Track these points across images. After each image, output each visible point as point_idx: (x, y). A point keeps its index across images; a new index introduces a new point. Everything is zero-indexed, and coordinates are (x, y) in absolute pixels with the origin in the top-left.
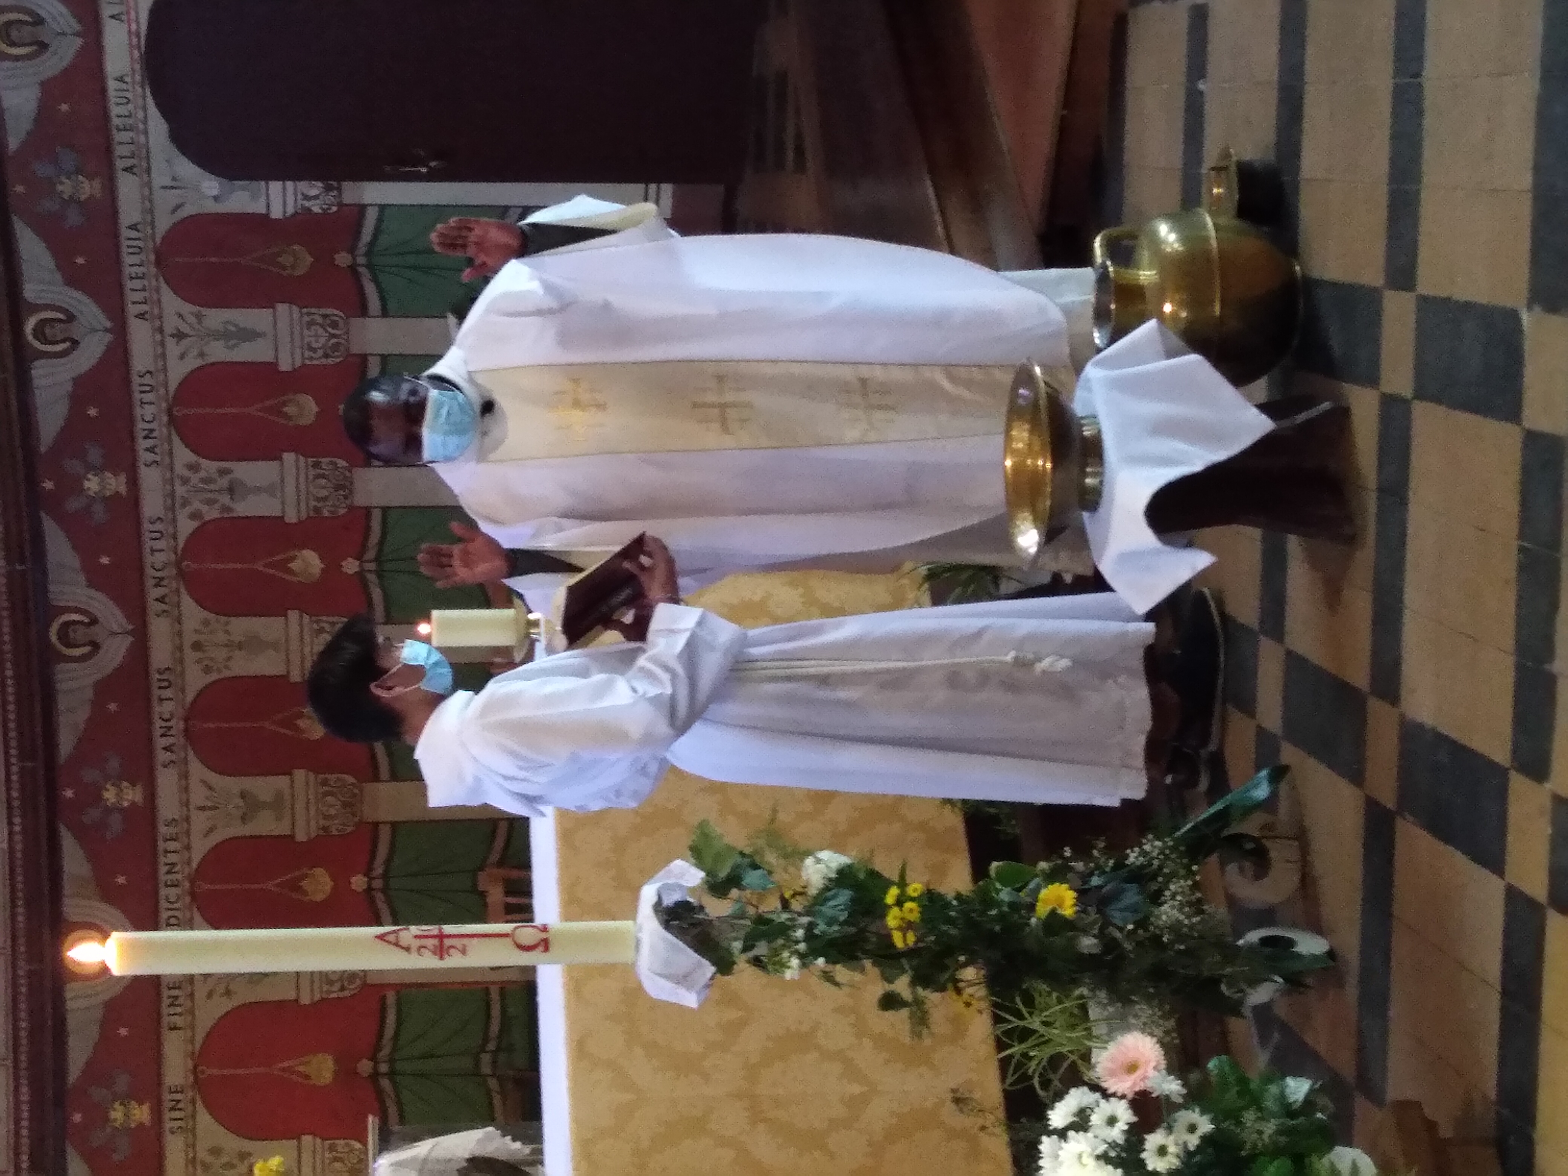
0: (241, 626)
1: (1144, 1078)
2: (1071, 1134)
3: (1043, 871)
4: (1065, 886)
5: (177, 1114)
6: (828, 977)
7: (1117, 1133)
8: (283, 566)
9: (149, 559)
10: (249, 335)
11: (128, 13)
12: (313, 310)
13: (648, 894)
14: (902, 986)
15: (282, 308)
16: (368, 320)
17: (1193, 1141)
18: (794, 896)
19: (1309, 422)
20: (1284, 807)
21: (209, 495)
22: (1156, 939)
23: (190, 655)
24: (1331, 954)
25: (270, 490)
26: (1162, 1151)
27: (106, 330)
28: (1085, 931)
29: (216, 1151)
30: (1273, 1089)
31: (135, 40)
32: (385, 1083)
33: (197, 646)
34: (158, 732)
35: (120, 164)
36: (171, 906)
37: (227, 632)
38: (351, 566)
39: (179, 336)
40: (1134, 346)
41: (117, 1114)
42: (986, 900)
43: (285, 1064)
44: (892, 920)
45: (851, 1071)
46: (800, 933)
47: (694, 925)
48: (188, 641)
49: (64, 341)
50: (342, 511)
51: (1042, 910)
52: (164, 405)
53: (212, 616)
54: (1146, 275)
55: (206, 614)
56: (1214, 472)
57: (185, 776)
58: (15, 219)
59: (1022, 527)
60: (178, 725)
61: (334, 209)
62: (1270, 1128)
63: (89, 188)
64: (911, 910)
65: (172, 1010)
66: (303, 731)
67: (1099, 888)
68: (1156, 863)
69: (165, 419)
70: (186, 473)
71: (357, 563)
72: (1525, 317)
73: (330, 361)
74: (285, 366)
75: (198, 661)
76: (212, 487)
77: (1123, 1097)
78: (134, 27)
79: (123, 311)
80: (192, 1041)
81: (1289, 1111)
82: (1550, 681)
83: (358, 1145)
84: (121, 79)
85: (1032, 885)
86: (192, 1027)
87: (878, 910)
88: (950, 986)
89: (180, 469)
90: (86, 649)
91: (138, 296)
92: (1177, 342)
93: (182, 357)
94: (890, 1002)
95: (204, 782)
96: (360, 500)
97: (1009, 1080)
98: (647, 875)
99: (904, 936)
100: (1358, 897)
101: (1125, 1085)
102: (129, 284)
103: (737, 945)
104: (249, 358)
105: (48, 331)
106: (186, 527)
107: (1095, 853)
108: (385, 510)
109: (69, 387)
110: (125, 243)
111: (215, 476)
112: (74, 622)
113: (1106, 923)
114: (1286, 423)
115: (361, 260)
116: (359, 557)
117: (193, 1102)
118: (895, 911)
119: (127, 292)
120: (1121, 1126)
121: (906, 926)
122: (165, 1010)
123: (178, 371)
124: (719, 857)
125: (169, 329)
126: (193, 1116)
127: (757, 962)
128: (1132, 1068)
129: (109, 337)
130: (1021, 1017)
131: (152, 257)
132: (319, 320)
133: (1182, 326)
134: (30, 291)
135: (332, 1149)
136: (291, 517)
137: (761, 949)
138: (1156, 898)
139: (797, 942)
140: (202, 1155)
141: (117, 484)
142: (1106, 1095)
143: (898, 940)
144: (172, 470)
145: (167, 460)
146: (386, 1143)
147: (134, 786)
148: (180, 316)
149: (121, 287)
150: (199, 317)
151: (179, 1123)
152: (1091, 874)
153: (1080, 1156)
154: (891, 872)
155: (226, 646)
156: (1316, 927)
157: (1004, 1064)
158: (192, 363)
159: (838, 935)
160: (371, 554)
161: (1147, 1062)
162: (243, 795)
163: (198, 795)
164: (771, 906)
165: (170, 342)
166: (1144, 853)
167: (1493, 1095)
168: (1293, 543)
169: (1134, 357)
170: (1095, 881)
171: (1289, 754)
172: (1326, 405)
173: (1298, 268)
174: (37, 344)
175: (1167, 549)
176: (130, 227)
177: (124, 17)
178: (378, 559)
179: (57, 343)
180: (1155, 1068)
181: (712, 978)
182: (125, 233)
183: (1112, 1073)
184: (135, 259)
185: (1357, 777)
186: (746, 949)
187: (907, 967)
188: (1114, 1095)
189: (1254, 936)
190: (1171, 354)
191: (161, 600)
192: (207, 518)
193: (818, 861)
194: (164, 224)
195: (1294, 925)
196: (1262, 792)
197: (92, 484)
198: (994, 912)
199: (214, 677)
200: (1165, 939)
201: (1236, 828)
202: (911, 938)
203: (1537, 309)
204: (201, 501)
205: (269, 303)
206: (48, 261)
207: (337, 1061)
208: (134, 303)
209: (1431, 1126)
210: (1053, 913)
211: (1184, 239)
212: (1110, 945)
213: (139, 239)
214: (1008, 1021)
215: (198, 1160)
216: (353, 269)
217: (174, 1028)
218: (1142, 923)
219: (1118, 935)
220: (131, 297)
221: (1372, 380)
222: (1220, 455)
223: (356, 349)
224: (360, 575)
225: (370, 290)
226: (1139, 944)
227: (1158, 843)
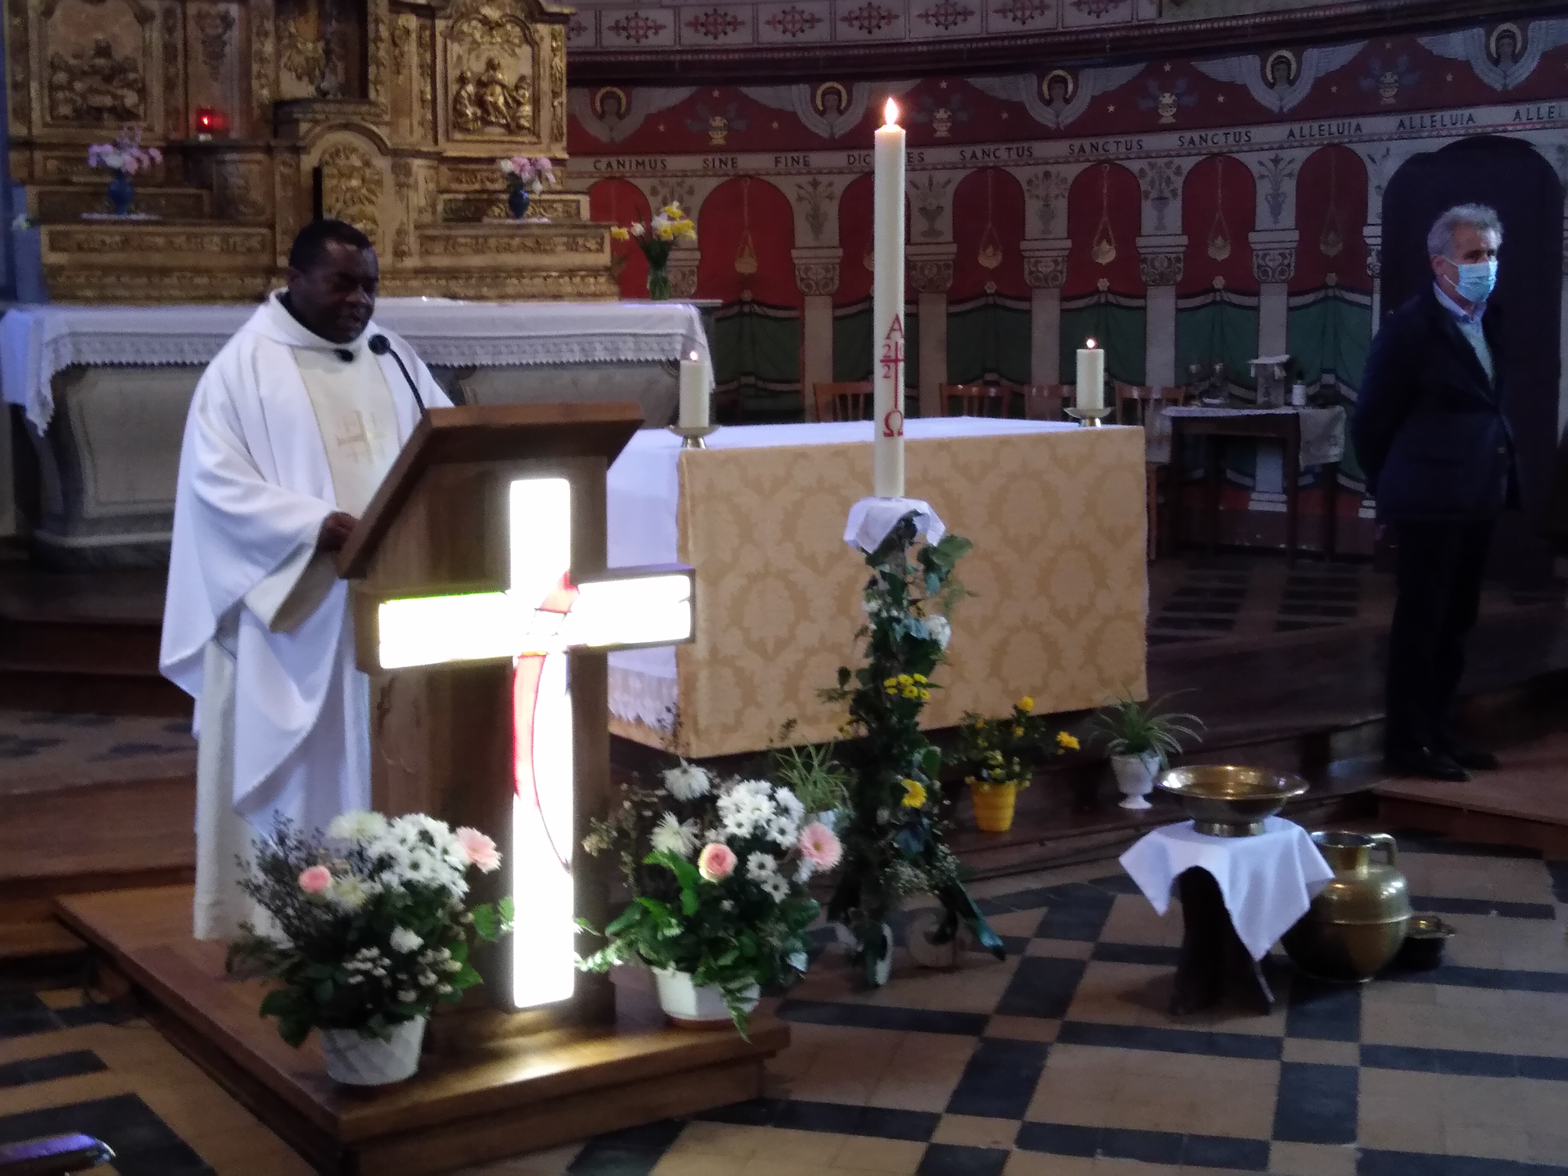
0: (1061, 206)
1: (811, 855)
2: (774, 803)
3: (933, 785)
4: (924, 800)
5: (717, 163)
6: (863, 631)
7: (774, 835)
8: (1105, 236)
9: (1111, 140)
10: (1276, 211)
11: (1521, 124)
12: (1293, 258)
13: (923, 507)
14: (854, 684)
15: (1295, 235)
16: (1285, 297)
17: (768, 888)
18: (919, 609)
19: (1258, 985)
20: (979, 956)
21: (1157, 184)
22: (886, 863)
23: (1040, 170)
24: (877, 986)
25: (1161, 226)
26: (762, 866)
27: (1281, 108)
28: (893, 814)
29: (691, 192)
30: (799, 944)
31: (1500, 129)
32: (735, 310)
33: (1047, 175)
34: (986, 147)
35: (1406, 118)
36: (862, 158)
37: (1057, 196)
38: (1103, 284)
39: (1276, 161)
40: (1314, 861)
41: (718, 122)
42: (915, 745)
43: (750, 239)
44: (903, 678)
45: (782, 644)
46: (895, 613)
47: (900, 537)
48: (1048, 168)
49: (1274, 78)
50: (1143, 278)
51: (907, 783)
52: (1225, 150)
53: (1068, 186)
54: (1364, 871)
55: (1070, 181)
56: (1225, 915)
57: (954, 167)
58: (1366, 42)
59: (1182, 777)
60: (991, 162)
61: (1370, 273)
62: (775, 941)
63: (1388, 95)
64: (911, 692)
65: (790, 161)
66: (984, 250)
67: (921, 824)
68: (938, 864)
69: (1216, 151)
70: (1174, 166)
71: (1106, 289)
72: (1352, 1146)
73: (1255, 269)
74: (1253, 237)
75: (1036, 176)
76: (1163, 185)
77: (799, 840)
78: (1510, 128)
79: (1295, 120)
80: (768, 174)
81: (785, 955)
82: (1089, 1152)
83: (693, 291)
84: (1471, 119)
85: (924, 777)
86: (779, 174)
87: (909, 668)
88: (854, 717)
89: (1177, 161)
90: (1047, 97)
91: (1306, 131)
92: (1317, 891)
93: (1261, 163)
94: (844, 674)
95: (949, 182)
96: (1152, 291)
97: (779, 756)
98: (933, 505)
99: (893, 687)
100: (919, 1007)
101: (807, 842)
102: (1315, 125)
103: (887, 568)
104: (1259, 210)
105: (1282, 66)
106: (1135, 166)
107: (946, 822)
108: (1144, 309)
109: (1239, 82)
110: (1347, 121)
111: (1172, 187)
112: (1067, 88)
113: (899, 828)
114: (1258, 969)
115: (1330, 293)
116: (1110, 290)
117: (726, 175)
118: (911, 681)
119: (1311, 123)
120: (779, 838)
121: (899, 687)
122: (790, 155)
123: (1250, 160)
124: (946, 555)
125: (1282, 154)
126: (714, 176)
127: (873, 582)
128: (817, 847)
129: (1276, 110)
130: (821, 764)
131: (1336, 141)
132: (1286, 262)
133: (1327, 896)
134: (1312, 55)
135: (692, 273)
136: (1140, 242)
137: (883, 585)
138: (915, 864)
139: (888, 611)
140: (689, 182)
141: (1167, 116)
142: (799, 828)
143: (890, 682)
144: (1179, 156)
145: (1185, 152)
146: (705, 312)
147: (947, 131)
148: (1290, 162)
149: (1314, 119)
150: (1290, 175)
151: (711, 165)
152: (930, 818)
153: (758, 809)
154: (935, 677)
155: (1047, 196)
156: (894, 975)
157: (787, 751)
158: (1255, 169)
159: (891, 639)
160: (1111, 298)
161: (821, 858)
162: (940, 208)
163: (940, 177)
164: (914, 592)
165: (1272, 154)
166: (946, 855)
167: (794, 1097)
168: (1169, 970)
169: (1307, 860)
170: (925, 821)
171: (1013, 961)
172: (1271, 998)
173: (1366, 980)
174: (1271, 59)
175: (1170, 882)
176: (1358, 125)
177: (1517, 121)
178: (1108, 304)
179: (1273, 72)
180: (818, 863)
181: (863, 550)
182: (1354, 122)
183: (814, 833)
184: (1334, 129)
185: (1004, 1009)
186: (884, 575)
187: (866, 688)
188: (800, 834)
189: (887, 931)
190: (1309, 886)
191: (1082, 149)
192: (1141, 182)
193: (943, 626)
194: (1360, 150)
195: (894, 961)
196: (987, 941)
197: (1167, 99)
198: (906, 748)
199: (1025, 186)
200: (887, 870)
201: (962, 922)
202: (892, 691)
203: (1359, 1155)
204: (1153, 178)
205: (1300, 225)
206: (1335, 65)
207: (751, 275)
208: (1301, 128)
209: (772, 1054)
210: (905, 791)
211: (1392, 899)
212: (883, 830)
213: (1349, 132)
214: (817, 754)
215: (686, 179)
216: (1326, 287)
217: (777, 161)
218: (899, 854)
219: (890, 836)
220: (1306, 126)
221: (1292, 1031)
222: (1237, 921)
223: (1264, 288)
224: (1097, 291)
225: (1309, 298)
226: (883, 851)
227: (953, 867)
